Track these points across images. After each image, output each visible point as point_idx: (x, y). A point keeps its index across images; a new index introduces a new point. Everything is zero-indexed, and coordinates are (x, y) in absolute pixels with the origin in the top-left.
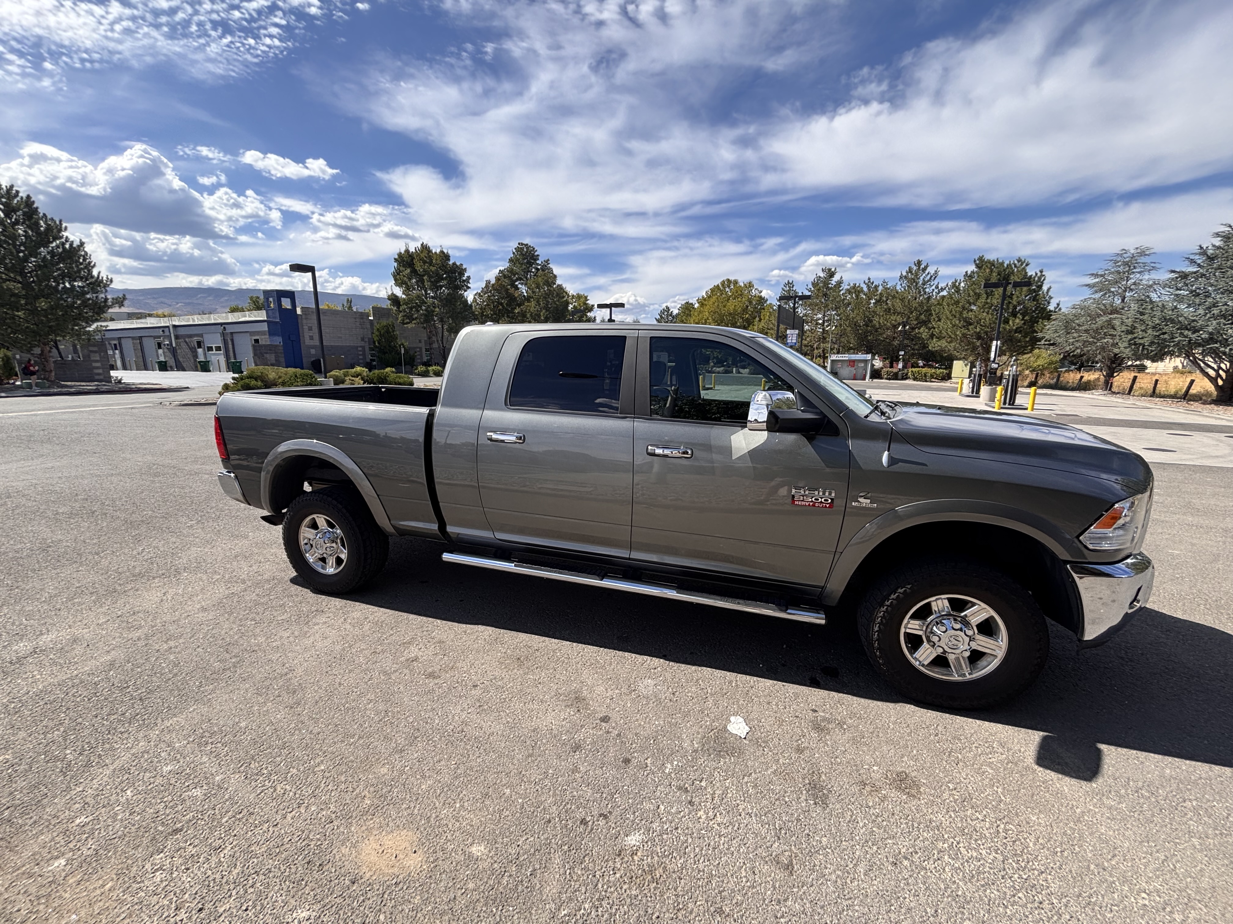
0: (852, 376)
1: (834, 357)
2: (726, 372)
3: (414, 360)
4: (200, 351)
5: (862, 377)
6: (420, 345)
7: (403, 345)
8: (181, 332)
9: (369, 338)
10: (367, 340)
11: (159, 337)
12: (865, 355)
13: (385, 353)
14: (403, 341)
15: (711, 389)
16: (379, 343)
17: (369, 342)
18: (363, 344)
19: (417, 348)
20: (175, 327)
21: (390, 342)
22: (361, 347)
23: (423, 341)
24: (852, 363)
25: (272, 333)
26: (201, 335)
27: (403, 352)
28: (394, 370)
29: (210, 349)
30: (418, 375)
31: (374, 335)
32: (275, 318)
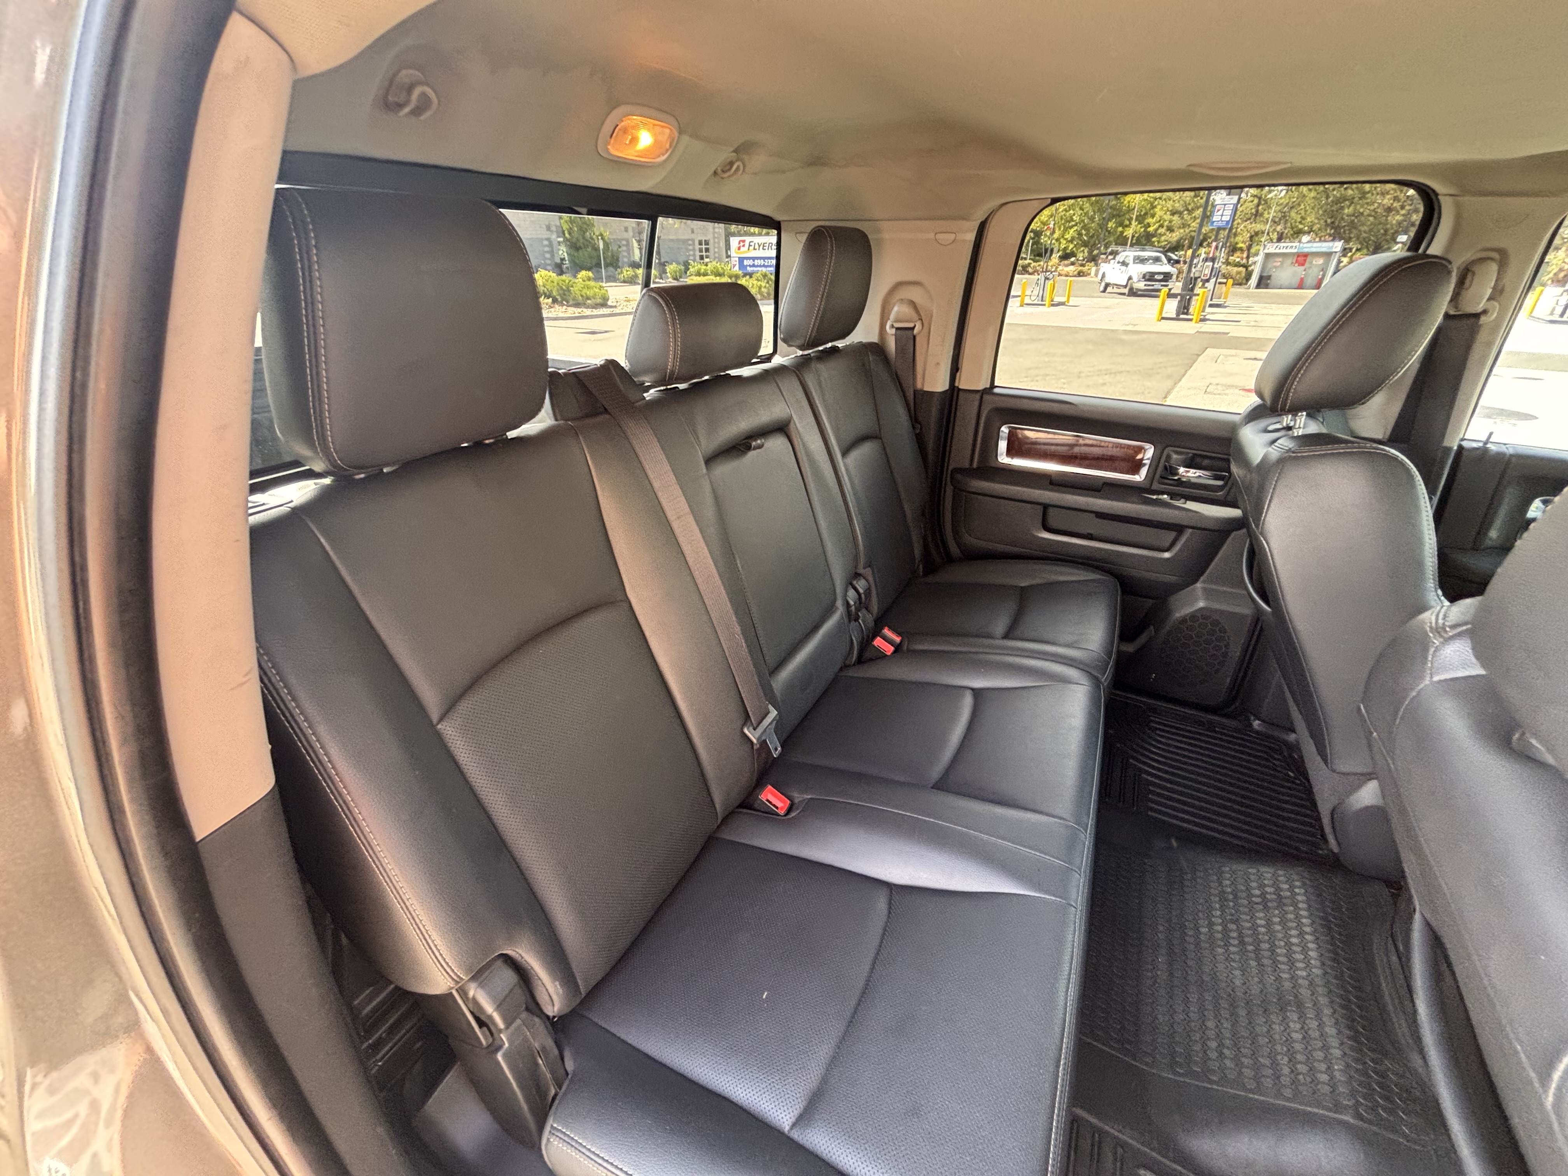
0: (1296, 281)
1: (1272, 248)
2: (1080, 274)
3: (618, 260)
5: (1315, 283)
6: (626, 235)
7: (601, 235)
9: (556, 226)
10: (554, 229)
12: (1331, 244)
13: (578, 249)
14: (602, 229)
15: (1063, 304)
16: (570, 234)
17: (557, 232)
19: (623, 240)
21: (584, 233)
23: (630, 229)
24: (1302, 258)
27: (601, 246)
28: (590, 274)
30: (624, 282)
31: (562, 221)
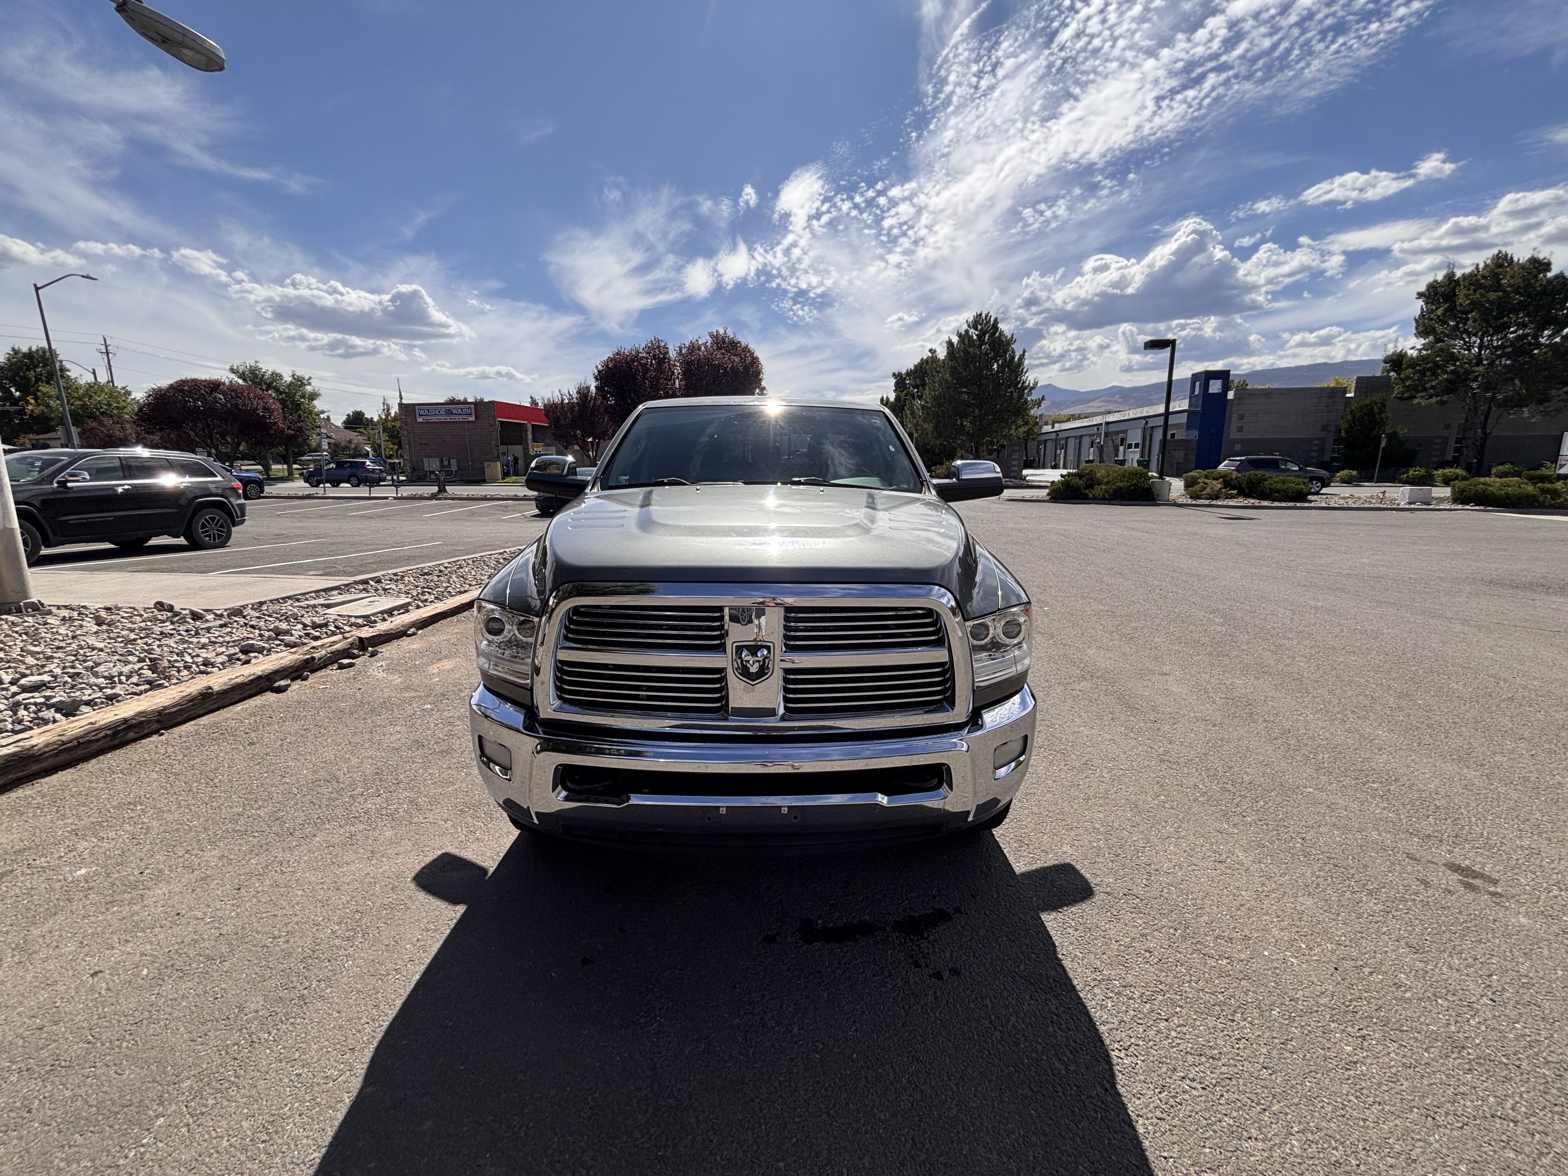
4: (1121, 448)
8: (1112, 428)
11: (1093, 435)
18: (1322, 435)
20: (1108, 423)
22: (1318, 439)
25: (1189, 426)
26: (1126, 432)
29: (1130, 446)
32: (1197, 406)
